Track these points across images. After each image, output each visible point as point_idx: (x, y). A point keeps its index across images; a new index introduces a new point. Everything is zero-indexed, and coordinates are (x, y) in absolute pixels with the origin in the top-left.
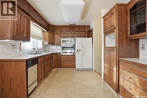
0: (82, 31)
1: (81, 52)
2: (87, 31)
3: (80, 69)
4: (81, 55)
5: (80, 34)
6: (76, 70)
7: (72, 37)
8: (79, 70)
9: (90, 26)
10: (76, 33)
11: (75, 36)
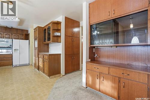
0: (20, 34)
1: (19, 51)
2: (25, 35)
3: (18, 65)
4: (19, 53)
5: (19, 36)
6: (13, 66)
7: (9, 38)
8: (16, 66)
9: (28, 31)
10: (14, 34)
11: (13, 37)
